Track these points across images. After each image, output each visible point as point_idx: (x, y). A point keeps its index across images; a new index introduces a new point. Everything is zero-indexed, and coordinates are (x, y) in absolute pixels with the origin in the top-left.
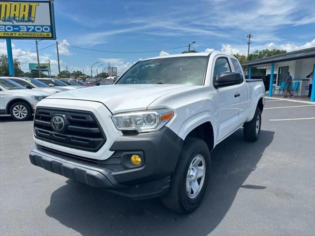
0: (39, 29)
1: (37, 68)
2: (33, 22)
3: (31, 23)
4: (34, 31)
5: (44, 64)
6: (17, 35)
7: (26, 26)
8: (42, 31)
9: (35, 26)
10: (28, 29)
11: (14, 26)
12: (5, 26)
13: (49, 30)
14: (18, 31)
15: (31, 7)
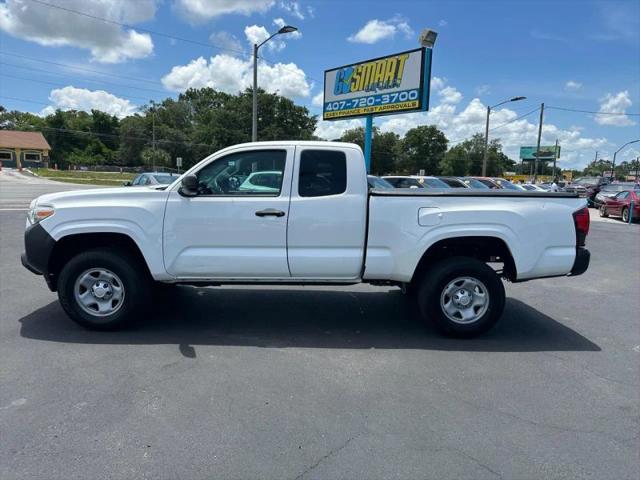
0: (404, 96)
1: (534, 155)
2: (398, 86)
3: (395, 89)
4: (398, 101)
5: (548, 148)
6: (377, 110)
7: (390, 94)
8: (408, 100)
9: (399, 92)
10: (391, 98)
11: (376, 97)
12: (367, 97)
13: (416, 96)
14: (379, 103)
15: (399, 62)
